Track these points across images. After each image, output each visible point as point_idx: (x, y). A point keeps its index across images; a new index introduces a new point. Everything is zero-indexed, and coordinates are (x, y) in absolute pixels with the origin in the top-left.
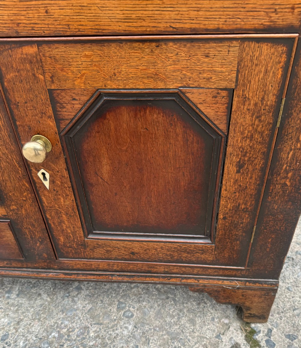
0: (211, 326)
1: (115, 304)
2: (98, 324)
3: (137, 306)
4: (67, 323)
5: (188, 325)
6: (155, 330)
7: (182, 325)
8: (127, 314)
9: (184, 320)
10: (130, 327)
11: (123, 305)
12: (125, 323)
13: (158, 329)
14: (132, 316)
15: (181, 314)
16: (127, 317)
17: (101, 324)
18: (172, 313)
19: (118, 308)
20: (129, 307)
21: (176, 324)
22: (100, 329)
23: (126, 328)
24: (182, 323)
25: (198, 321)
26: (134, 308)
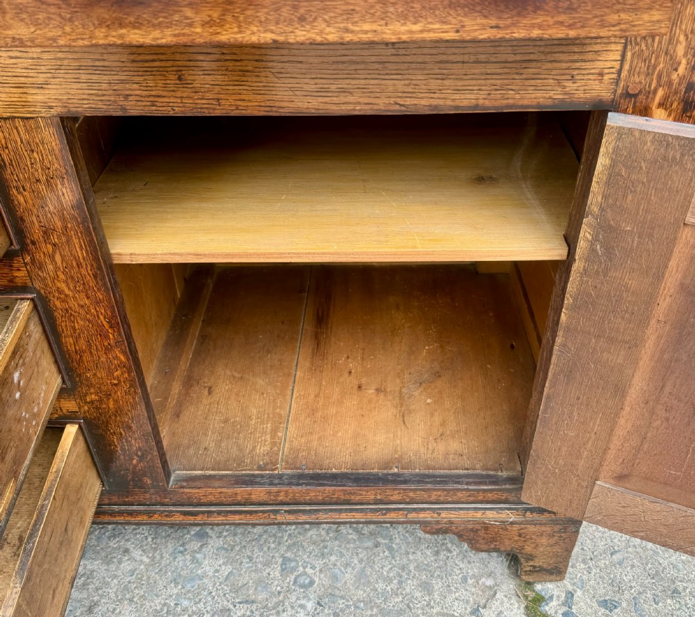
0: (462, 593)
1: (276, 563)
2: (247, 602)
3: (319, 564)
4: (186, 603)
5: (418, 594)
6: (357, 607)
7: (407, 595)
8: (301, 580)
9: (410, 586)
10: (310, 605)
11: (293, 564)
12: (298, 599)
13: (362, 604)
14: (312, 583)
15: (404, 574)
16: (302, 586)
17: (253, 602)
18: (388, 573)
19: (283, 570)
20: (304, 568)
21: (397, 595)
22: (252, 612)
23: (302, 606)
24: (408, 590)
25: (437, 585)
26: (313, 568)
